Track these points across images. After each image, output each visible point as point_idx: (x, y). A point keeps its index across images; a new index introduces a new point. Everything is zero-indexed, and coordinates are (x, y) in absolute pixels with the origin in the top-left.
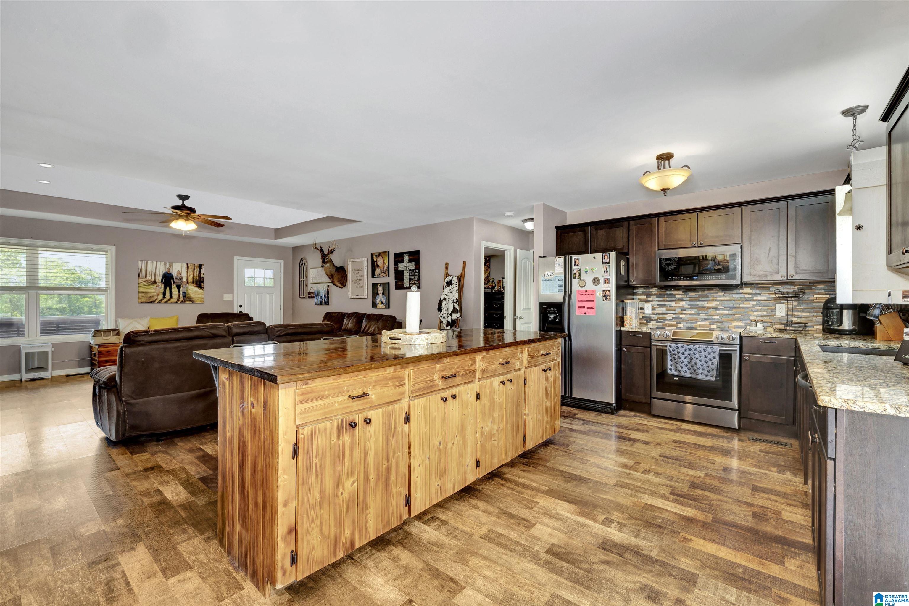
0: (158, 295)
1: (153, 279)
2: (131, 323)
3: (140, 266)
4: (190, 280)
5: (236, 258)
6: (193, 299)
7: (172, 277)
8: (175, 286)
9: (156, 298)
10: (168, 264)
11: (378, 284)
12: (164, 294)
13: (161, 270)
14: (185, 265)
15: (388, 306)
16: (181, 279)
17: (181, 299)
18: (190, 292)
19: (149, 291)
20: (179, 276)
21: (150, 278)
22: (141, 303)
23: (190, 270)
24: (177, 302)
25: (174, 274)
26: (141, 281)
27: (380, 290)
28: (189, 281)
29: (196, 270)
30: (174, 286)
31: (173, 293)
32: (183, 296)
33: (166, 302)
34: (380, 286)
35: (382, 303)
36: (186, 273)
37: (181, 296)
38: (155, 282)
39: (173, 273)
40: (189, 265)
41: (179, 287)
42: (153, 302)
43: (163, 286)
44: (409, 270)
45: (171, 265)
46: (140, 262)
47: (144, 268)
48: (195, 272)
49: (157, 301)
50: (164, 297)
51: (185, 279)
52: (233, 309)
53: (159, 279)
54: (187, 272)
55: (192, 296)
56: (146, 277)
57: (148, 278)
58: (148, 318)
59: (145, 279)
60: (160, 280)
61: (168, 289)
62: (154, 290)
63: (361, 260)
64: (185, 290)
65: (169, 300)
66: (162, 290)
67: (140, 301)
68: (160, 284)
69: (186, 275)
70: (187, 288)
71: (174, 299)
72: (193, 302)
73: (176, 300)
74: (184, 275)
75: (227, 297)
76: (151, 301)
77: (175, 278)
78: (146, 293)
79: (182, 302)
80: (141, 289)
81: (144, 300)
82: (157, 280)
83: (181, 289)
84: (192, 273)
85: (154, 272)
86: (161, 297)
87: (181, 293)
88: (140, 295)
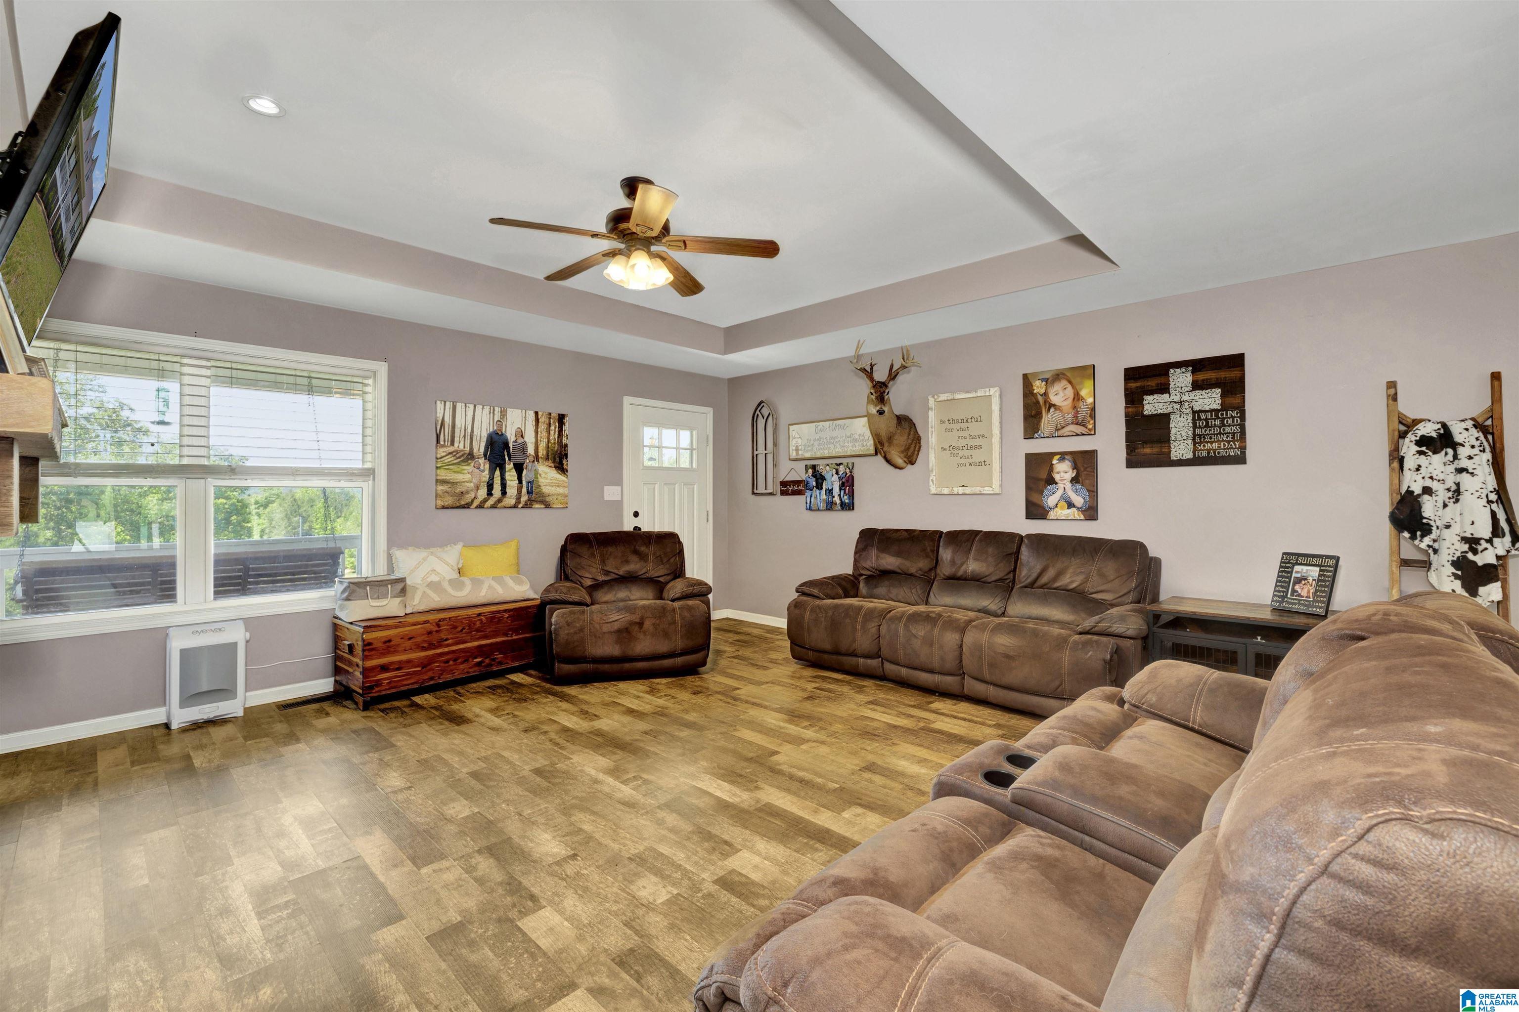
0: (477, 488)
1: (467, 449)
2: (425, 559)
3: (440, 416)
4: (542, 452)
5: (627, 402)
6: (548, 499)
7: (506, 445)
8: (512, 465)
9: (472, 495)
10: (497, 410)
11: (1052, 455)
12: (490, 487)
13: (483, 428)
14: (531, 415)
15: (1091, 512)
16: (523, 448)
17: (524, 498)
18: (542, 481)
19: (459, 477)
20: (520, 440)
21: (459, 445)
22: (443, 507)
23: (542, 427)
24: (515, 506)
25: (511, 436)
26: (441, 452)
27: (1063, 471)
28: (540, 454)
29: (552, 428)
30: (509, 466)
31: (508, 483)
32: (528, 492)
33: (494, 507)
34: (1062, 459)
35: (1070, 505)
36: (533, 434)
37: (524, 490)
38: (470, 456)
39: (508, 435)
40: (540, 414)
41: (519, 468)
42: (467, 506)
43: (487, 466)
44: (1194, 412)
45: (503, 414)
46: (440, 406)
47: (448, 420)
48: (552, 433)
49: (476, 503)
50: (490, 494)
51: (531, 450)
52: (622, 524)
53: (480, 447)
54: (537, 432)
55: (546, 490)
56: (452, 443)
57: (456, 444)
58: (459, 546)
59: (451, 449)
60: (482, 450)
61: (498, 473)
62: (468, 477)
63: (980, 393)
64: (531, 476)
65: (499, 501)
66: (486, 475)
67: (440, 503)
68: (482, 461)
69: (534, 440)
70: (536, 471)
71: (510, 500)
72: (548, 506)
73: (513, 502)
74: (530, 438)
75: (611, 493)
76: (463, 503)
77: (511, 445)
78: (453, 484)
79: (526, 506)
80: (443, 474)
81: (449, 501)
82: (475, 451)
83: (525, 472)
84: (545, 434)
85: (469, 430)
86: (483, 493)
87: (524, 483)
88: (441, 488)
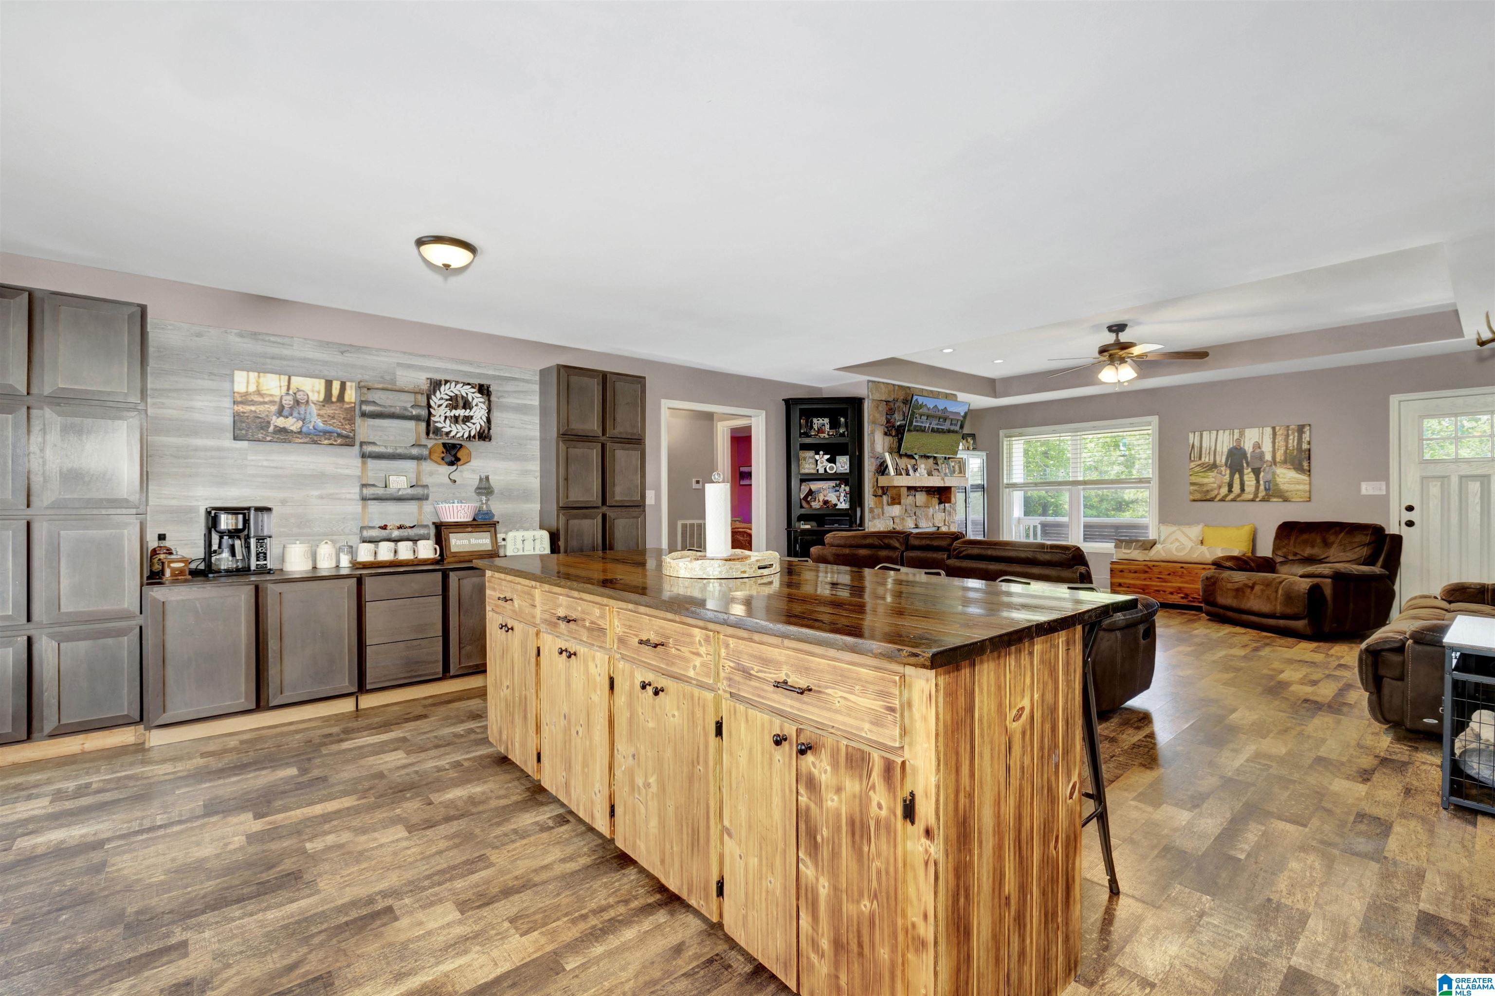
0: (1220, 487)
1: (1212, 461)
2: (1174, 532)
3: (1191, 442)
4: (1279, 456)
5: (1394, 399)
6: (1286, 494)
7: (1244, 454)
8: (1250, 470)
9: (1216, 492)
10: (1236, 431)
12: (1230, 486)
14: (1268, 431)
16: (1261, 456)
17: (1262, 494)
18: (1278, 480)
19: (1206, 480)
20: (1258, 451)
21: (1205, 459)
22: (1194, 501)
23: (1280, 439)
24: (1253, 500)
25: (1248, 447)
26: (1192, 465)
28: (1278, 460)
29: (1291, 437)
30: (1247, 471)
31: (1246, 483)
32: (1266, 489)
33: (1233, 500)
36: (1271, 445)
37: (1262, 487)
38: (1214, 466)
39: (1246, 448)
40: (1277, 428)
41: (1257, 472)
42: (1211, 500)
43: (1228, 472)
45: (1242, 434)
46: (1191, 435)
47: (1197, 444)
48: (1291, 441)
49: (1218, 498)
50: (1230, 491)
51: (1268, 457)
52: (1387, 515)
53: (1221, 459)
54: (1274, 443)
55: (1284, 487)
56: (1200, 458)
57: (1203, 459)
58: (1200, 526)
59: (1199, 462)
60: (1224, 461)
61: (1237, 476)
62: (1212, 480)
64: (1269, 477)
65: (1239, 496)
66: (1227, 478)
67: (1192, 498)
68: (1223, 469)
69: (1271, 449)
70: (1274, 474)
72: (1286, 500)
73: (1251, 496)
74: (1267, 448)
75: (1367, 488)
76: (1208, 497)
77: (1249, 455)
78: (1201, 485)
79: (1263, 500)
80: (1194, 479)
81: (1198, 496)
82: (1218, 462)
83: (1262, 474)
84: (1283, 443)
85: (1213, 448)
86: (1224, 490)
87: (1261, 482)
88: (1192, 488)
